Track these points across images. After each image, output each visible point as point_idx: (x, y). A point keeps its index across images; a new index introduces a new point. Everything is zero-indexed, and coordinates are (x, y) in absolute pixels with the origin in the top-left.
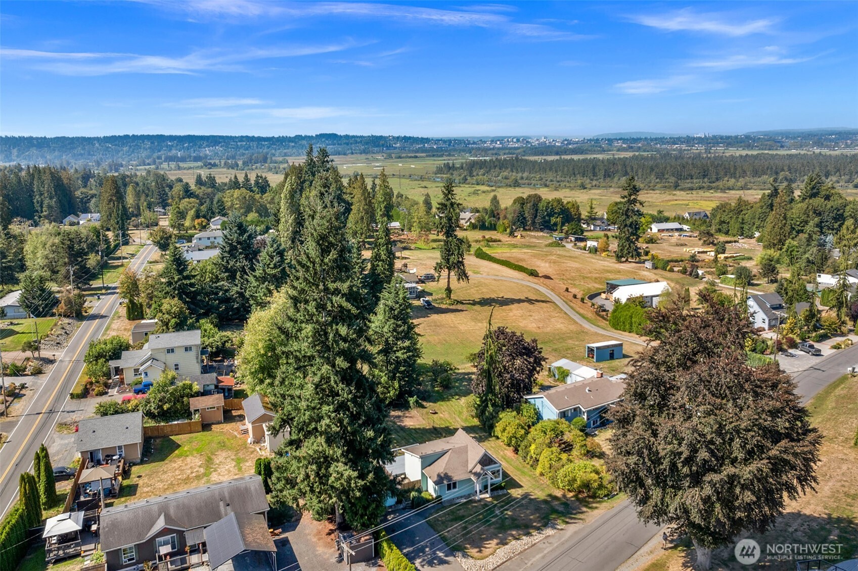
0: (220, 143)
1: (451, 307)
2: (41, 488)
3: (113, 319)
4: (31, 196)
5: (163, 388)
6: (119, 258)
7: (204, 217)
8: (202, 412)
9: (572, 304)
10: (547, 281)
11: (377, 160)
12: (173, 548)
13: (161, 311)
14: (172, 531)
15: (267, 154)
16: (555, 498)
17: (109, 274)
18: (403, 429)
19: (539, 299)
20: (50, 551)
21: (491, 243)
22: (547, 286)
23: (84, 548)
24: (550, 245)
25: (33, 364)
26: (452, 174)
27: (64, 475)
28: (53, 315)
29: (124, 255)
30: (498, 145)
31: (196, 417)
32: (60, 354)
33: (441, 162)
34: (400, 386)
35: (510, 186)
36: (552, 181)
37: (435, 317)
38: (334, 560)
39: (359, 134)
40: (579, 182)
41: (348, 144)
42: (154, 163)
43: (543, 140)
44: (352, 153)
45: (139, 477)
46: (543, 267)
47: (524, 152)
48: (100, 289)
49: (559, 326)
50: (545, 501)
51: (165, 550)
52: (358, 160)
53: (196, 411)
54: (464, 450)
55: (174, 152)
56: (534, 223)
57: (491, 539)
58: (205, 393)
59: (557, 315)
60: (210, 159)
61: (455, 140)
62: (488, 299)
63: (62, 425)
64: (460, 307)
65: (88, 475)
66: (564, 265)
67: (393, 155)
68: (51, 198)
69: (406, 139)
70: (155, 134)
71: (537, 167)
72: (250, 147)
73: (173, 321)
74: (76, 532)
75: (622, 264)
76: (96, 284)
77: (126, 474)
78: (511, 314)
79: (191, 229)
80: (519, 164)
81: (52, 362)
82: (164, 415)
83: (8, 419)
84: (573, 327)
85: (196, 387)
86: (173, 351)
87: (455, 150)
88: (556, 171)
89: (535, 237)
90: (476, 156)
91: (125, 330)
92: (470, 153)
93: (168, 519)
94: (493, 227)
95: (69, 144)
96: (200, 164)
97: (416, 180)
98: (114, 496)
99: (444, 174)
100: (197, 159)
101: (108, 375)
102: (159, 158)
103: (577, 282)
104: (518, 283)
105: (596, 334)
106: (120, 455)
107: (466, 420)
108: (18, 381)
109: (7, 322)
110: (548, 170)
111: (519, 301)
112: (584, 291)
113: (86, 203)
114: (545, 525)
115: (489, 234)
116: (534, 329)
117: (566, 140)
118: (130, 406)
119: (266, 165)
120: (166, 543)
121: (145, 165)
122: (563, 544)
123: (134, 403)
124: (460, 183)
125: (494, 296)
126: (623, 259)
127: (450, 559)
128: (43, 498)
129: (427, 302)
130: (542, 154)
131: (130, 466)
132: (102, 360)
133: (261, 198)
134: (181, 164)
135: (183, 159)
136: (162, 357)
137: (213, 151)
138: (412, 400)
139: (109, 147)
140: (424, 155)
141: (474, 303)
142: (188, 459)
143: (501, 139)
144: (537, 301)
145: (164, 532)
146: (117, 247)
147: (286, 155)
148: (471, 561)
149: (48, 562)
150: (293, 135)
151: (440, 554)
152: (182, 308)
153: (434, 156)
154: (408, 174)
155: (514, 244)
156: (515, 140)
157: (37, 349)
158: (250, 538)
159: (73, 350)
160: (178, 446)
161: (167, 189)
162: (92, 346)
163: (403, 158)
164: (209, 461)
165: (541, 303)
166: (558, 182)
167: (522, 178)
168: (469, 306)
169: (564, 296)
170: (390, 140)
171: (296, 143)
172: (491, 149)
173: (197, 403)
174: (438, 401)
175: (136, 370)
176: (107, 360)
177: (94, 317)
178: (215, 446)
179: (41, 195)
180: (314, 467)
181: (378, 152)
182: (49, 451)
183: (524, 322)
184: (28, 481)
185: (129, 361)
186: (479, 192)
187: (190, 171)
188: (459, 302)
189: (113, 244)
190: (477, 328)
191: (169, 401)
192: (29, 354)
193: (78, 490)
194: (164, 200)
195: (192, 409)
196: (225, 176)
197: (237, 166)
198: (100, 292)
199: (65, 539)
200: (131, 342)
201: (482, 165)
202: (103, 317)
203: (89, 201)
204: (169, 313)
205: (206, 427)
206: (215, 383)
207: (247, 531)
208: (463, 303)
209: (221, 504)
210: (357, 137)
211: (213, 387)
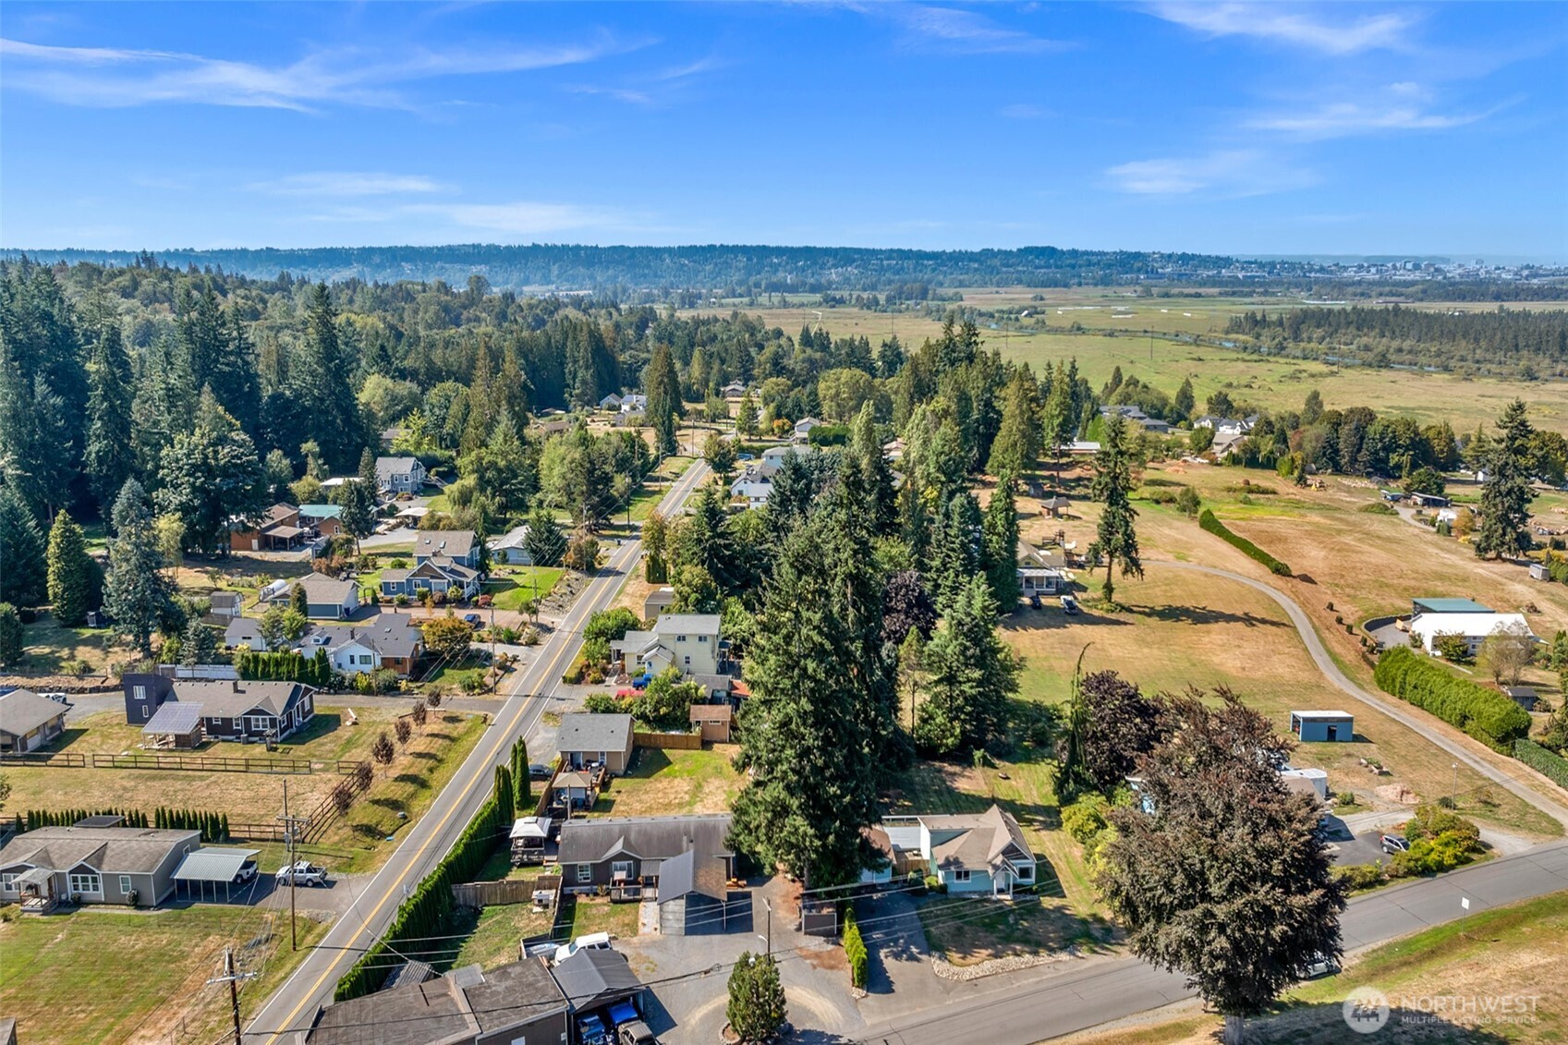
0: (854, 261)
1: (1109, 616)
2: (516, 785)
3: (630, 579)
4: (562, 364)
5: (661, 687)
6: (656, 479)
7: (788, 416)
8: (704, 725)
9: (1326, 634)
10: (1303, 586)
11: (1123, 299)
12: (629, 876)
13: (680, 581)
14: (631, 858)
15: (929, 282)
16: (1101, 920)
17: (640, 505)
18: (951, 791)
19: (1268, 618)
20: (516, 853)
21: (1252, 496)
22: (1296, 595)
23: (546, 858)
24: (1369, 509)
25: (529, 630)
26: (1258, 337)
27: (542, 775)
28: (560, 565)
29: (665, 474)
30: (1372, 275)
31: (696, 731)
32: (558, 621)
33: (1241, 307)
34: (963, 732)
35: (1370, 365)
36: (1463, 359)
37: (1076, 629)
38: (793, 927)
39: (1096, 249)
40: (1523, 364)
41: (1073, 267)
42: (749, 293)
43: (1472, 266)
44: (1080, 284)
45: (619, 792)
46: (1312, 557)
47: (1424, 292)
48: (622, 528)
49: (1281, 670)
50: (1084, 922)
51: (620, 876)
52: (1088, 298)
53: (698, 722)
54: (990, 833)
55: (781, 274)
56: (1354, 460)
57: (985, 947)
58: (714, 701)
59: (1287, 650)
60: (837, 289)
61: (1283, 263)
62: (1177, 608)
63: (550, 715)
64: (1123, 617)
65: (563, 779)
66: (1355, 557)
67: (1155, 291)
68: (587, 368)
69: (1185, 258)
70: (754, 244)
71: (1436, 329)
72: (902, 269)
73: (693, 596)
74: (540, 838)
75: (1485, 564)
76: (618, 520)
77: (605, 786)
78: (1206, 639)
79: (767, 433)
80: (1400, 320)
81: (550, 630)
82: (662, 722)
83: (496, 698)
84: (1305, 676)
85: (703, 691)
86: (684, 638)
87: (1280, 283)
88: (1477, 340)
89: (1349, 490)
90: (1320, 298)
91: (641, 596)
92: (1310, 289)
93: (627, 844)
94: (1270, 464)
95: (629, 258)
96: (818, 297)
97: (1186, 343)
98: (587, 809)
99: (1243, 333)
100: (814, 289)
101: (608, 658)
102: (757, 285)
103: (1363, 594)
104: (1242, 585)
105: (1340, 694)
106: (601, 764)
107: (1045, 796)
108: (511, 650)
109: (509, 568)
110: (1459, 336)
111: (1231, 618)
112: (1366, 611)
113: (636, 371)
114: (1062, 949)
115: (1260, 478)
116: (1234, 671)
117: (1528, 267)
118: (624, 704)
119: (925, 303)
120: (622, 869)
121: (734, 296)
122: (1072, 974)
123: (628, 700)
124: (1269, 354)
125: (1189, 604)
126: (1492, 554)
127: (924, 957)
128: (517, 797)
129: (1069, 603)
130: (1463, 298)
131: (611, 778)
132: (602, 639)
133: (883, 384)
134: (790, 298)
135: (793, 289)
136: (671, 645)
137: (842, 274)
138: (978, 754)
139: (683, 265)
140: (1215, 290)
141: (1152, 613)
142: (676, 782)
143: (1378, 263)
144: (1264, 621)
145: (620, 857)
146: (657, 462)
147: (962, 284)
148: (946, 964)
149: (513, 864)
150: (977, 249)
151: (914, 949)
152: (705, 580)
153: (1234, 294)
154: (1173, 331)
155: (1299, 501)
156: (1409, 266)
157: (535, 612)
158: (702, 881)
159: (575, 618)
160: (669, 763)
161: (753, 351)
162: (594, 619)
163: (1173, 296)
164: (699, 787)
165: (1269, 627)
166: (1478, 362)
167: (1400, 350)
168: (1140, 616)
169: (1319, 618)
170: (1154, 260)
171: (981, 264)
172: (1353, 284)
173: (699, 713)
174: (1021, 761)
175: (640, 658)
176: (608, 641)
177: (608, 573)
178: (710, 770)
179: (575, 362)
180: (769, 815)
181: (1128, 283)
182: (528, 748)
183: (1224, 655)
184: (503, 775)
185: (632, 644)
186: (1305, 374)
187: (800, 311)
188: (1123, 608)
189: (652, 458)
190: (1139, 655)
191: (668, 705)
192: (526, 617)
193: (553, 794)
194: (746, 371)
195: (692, 720)
196: (854, 321)
197: (877, 303)
198: (622, 533)
199: (531, 842)
200: (642, 618)
201: (1322, 318)
202: (619, 573)
203: (639, 369)
204: (689, 585)
205: (706, 744)
206: (727, 688)
207: (702, 872)
208: (1131, 611)
209: (685, 838)
210: (1093, 253)
211: (724, 694)
